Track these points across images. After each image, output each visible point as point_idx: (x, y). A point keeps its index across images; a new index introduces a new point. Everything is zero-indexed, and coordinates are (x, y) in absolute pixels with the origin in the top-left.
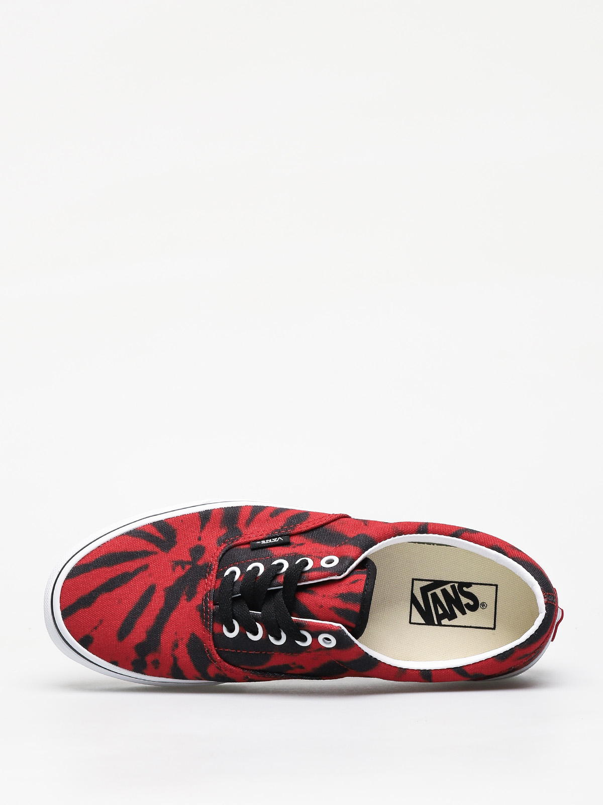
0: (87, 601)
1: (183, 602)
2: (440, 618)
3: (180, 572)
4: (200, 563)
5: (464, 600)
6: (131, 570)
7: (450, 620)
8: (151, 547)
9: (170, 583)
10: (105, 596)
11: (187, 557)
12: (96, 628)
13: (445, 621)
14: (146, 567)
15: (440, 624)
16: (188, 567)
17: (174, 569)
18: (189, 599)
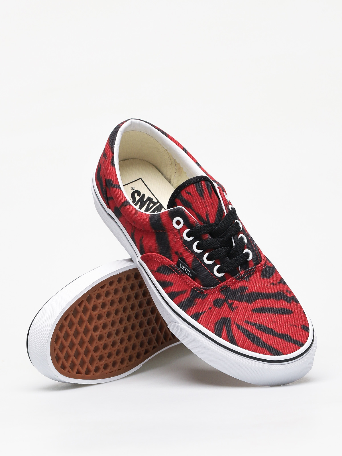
0: (286, 337)
1: (250, 290)
2: (155, 204)
3: (236, 303)
4: (223, 297)
5: (137, 198)
6: (253, 327)
7: (153, 199)
8: (234, 327)
9: (246, 304)
10: (276, 330)
11: (225, 307)
12: (296, 326)
13: (155, 200)
14: (246, 322)
15: (158, 202)
16: (230, 302)
17: (237, 307)
18: (246, 288)
